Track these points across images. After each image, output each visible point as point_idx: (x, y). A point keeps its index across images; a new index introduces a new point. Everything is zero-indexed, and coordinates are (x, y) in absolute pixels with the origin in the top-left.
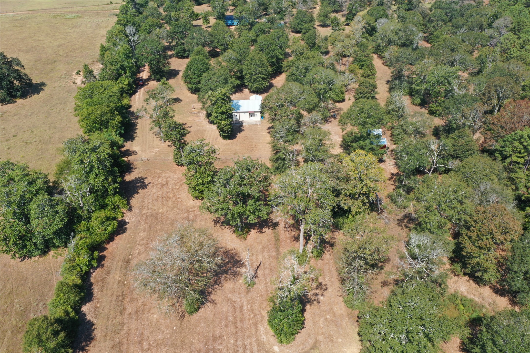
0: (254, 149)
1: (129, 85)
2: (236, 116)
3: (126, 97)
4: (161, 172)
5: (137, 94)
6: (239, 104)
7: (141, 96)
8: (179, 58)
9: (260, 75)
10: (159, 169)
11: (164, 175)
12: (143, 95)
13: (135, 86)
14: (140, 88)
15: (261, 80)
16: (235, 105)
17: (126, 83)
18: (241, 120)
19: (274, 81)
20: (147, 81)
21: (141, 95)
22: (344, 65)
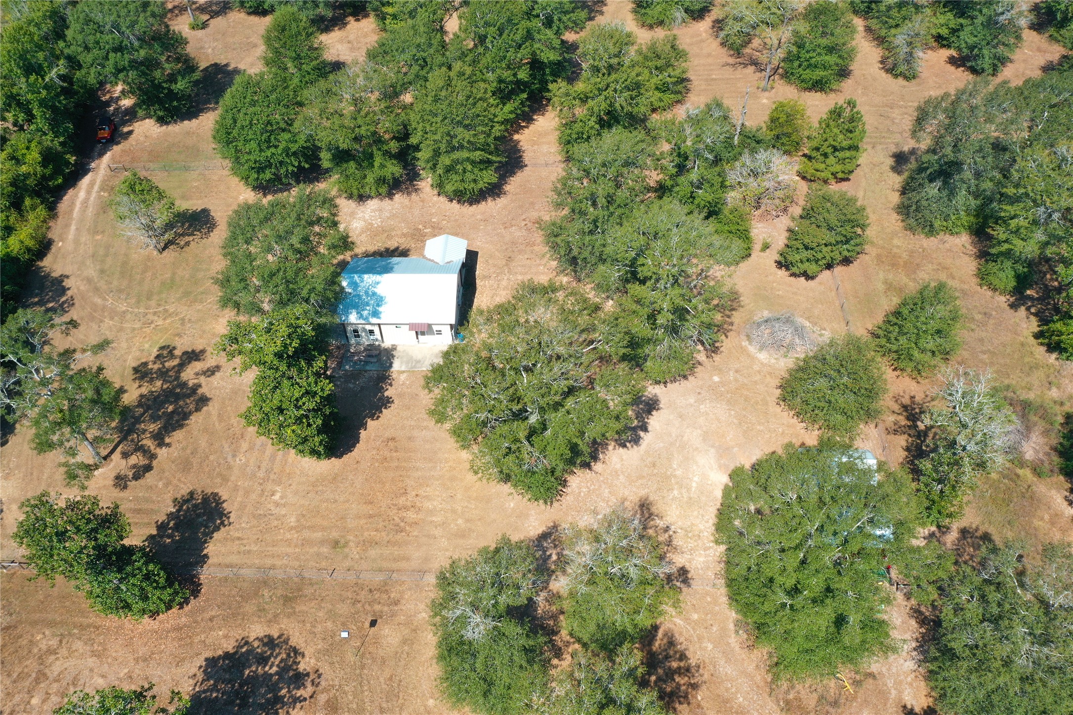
0: (411, 515)
1: (48, 157)
2: (371, 332)
3: (34, 208)
4: (54, 642)
5: (86, 181)
6: (379, 290)
7: (94, 195)
8: (249, 14)
9: (465, 154)
10: (51, 624)
11: (57, 668)
12: (102, 189)
13: (73, 159)
14: (101, 155)
15: (469, 167)
16: (367, 293)
17: (34, 156)
18: (387, 344)
19: (524, 138)
20: (130, 122)
21: (96, 188)
22: (755, 63)
